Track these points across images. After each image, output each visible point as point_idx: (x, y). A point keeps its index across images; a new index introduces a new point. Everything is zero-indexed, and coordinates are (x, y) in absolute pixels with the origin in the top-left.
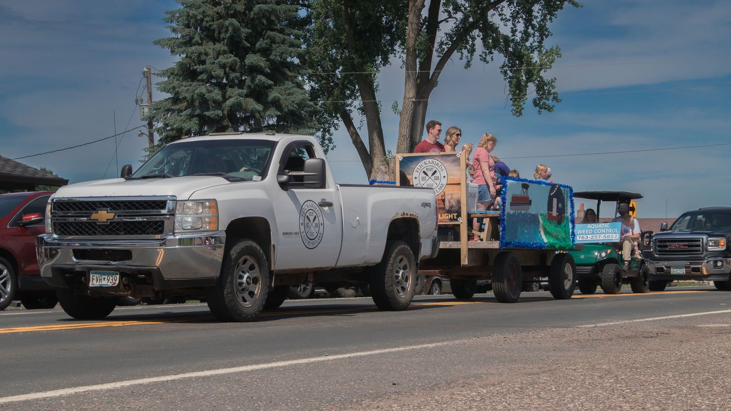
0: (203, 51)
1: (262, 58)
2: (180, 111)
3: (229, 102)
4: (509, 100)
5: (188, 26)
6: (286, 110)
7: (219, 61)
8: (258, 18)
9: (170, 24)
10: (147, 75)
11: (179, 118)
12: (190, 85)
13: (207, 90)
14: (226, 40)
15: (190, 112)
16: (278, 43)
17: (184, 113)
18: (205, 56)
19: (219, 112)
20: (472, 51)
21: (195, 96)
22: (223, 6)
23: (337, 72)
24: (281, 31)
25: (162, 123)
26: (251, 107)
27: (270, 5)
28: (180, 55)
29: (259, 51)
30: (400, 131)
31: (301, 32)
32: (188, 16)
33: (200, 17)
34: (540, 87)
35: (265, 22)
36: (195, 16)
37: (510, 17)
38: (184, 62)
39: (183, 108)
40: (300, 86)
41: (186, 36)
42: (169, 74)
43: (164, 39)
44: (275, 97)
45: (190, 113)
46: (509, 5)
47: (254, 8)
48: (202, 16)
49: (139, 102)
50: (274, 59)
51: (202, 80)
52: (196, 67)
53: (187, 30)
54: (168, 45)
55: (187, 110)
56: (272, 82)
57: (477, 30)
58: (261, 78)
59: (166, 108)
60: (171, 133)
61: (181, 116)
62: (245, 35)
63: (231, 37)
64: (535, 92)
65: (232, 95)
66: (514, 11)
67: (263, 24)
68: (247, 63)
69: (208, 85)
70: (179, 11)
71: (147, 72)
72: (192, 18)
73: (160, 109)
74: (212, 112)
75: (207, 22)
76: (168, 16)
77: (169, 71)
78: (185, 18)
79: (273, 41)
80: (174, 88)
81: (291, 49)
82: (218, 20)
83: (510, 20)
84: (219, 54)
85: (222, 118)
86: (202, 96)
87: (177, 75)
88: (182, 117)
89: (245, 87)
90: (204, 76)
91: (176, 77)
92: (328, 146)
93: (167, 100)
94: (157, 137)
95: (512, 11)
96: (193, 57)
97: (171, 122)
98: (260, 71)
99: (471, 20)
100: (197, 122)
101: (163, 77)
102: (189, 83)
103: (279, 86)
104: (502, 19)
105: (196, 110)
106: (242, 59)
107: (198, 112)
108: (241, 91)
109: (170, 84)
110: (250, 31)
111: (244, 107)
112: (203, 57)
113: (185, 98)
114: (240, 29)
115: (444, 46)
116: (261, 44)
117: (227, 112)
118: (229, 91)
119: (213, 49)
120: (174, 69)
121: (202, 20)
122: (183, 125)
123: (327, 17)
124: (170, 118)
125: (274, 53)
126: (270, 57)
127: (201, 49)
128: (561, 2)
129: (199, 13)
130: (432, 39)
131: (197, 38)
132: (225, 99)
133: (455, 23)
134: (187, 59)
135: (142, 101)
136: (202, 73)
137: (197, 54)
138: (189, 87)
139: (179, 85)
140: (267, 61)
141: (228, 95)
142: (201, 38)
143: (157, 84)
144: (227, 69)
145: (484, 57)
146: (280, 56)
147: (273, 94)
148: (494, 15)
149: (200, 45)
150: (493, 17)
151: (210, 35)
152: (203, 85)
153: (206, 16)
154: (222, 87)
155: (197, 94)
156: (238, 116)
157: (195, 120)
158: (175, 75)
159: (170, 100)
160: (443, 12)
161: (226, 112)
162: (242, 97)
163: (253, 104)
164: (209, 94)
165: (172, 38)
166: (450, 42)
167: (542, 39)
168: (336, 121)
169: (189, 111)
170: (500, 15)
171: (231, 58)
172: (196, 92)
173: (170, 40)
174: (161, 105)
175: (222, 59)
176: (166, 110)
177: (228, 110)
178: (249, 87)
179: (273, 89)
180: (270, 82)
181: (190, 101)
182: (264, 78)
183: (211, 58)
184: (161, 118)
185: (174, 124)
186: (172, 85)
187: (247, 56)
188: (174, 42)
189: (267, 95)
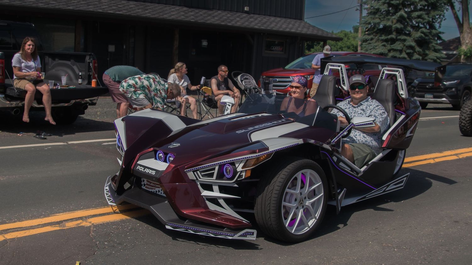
6: (430, 2)
25: (369, 6)
60: (373, 10)
74: (395, 2)
85: (398, 5)
88: (380, 3)
92: (442, 19)
122: (380, 7)
157: (386, 5)
168: (447, 7)
184: (368, 3)
185: (375, 7)
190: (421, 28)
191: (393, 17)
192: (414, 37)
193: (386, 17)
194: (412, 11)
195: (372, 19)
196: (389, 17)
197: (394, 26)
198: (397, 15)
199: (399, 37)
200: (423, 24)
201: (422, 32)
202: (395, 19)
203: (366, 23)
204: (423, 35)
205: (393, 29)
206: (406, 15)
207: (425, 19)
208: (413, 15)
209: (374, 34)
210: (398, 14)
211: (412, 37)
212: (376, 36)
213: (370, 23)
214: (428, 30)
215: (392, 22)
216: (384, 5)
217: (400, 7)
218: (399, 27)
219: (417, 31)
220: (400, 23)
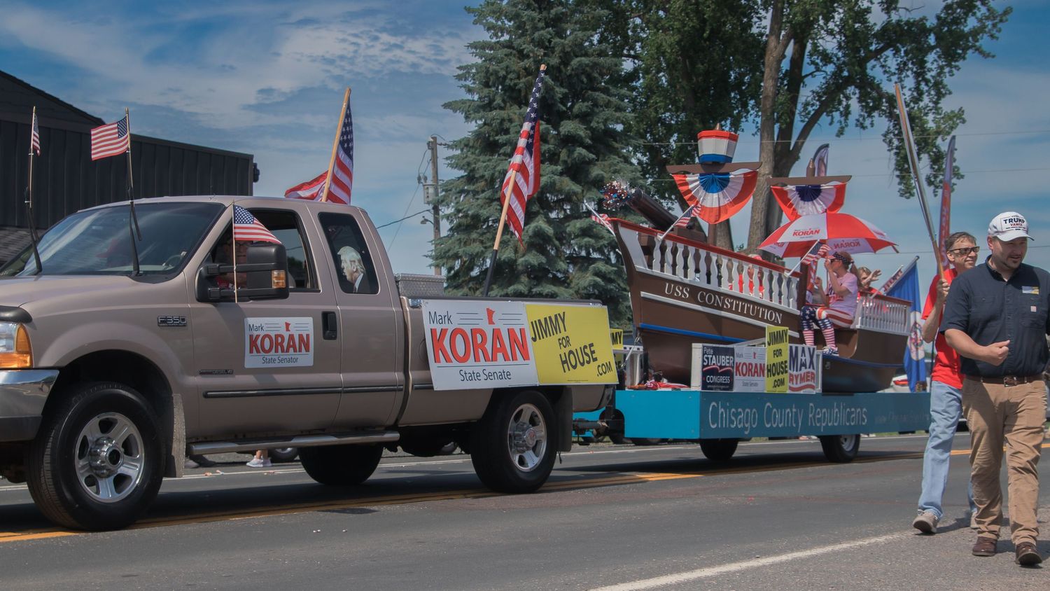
0: (505, 116)
1: (581, 126)
2: (475, 193)
4: (895, 177)
5: (487, 85)
8: (577, 75)
9: (463, 83)
10: (433, 146)
12: (489, 160)
15: (490, 194)
16: (602, 106)
17: (483, 195)
18: (509, 124)
20: (846, 113)
21: (496, 174)
22: (532, 59)
23: (671, 141)
24: (605, 91)
25: (453, 209)
26: (567, 188)
27: (591, 59)
28: (476, 122)
29: (577, 116)
30: (752, 217)
31: (624, 91)
32: (487, 71)
33: (502, 73)
34: (937, 159)
35: (585, 80)
36: (496, 72)
37: (896, 69)
38: (482, 130)
39: (479, 189)
40: (626, 160)
41: (485, 98)
42: (462, 146)
43: (456, 102)
44: (598, 175)
46: (894, 54)
47: (572, 63)
48: (504, 73)
49: (422, 181)
50: (596, 127)
51: (505, 154)
52: (497, 138)
53: (486, 91)
54: (462, 109)
55: (485, 192)
56: (594, 156)
57: (853, 87)
58: (580, 151)
59: (458, 189)
60: (464, 221)
61: (478, 199)
62: (560, 96)
63: (542, 101)
64: (929, 166)
65: (543, 173)
66: (901, 61)
67: (582, 82)
68: (562, 133)
70: (475, 65)
71: (432, 142)
72: (492, 74)
73: (450, 190)
75: (511, 79)
76: (461, 72)
77: (463, 142)
78: (483, 74)
79: (596, 104)
80: (469, 164)
81: (618, 114)
82: (526, 77)
83: (895, 74)
87: (472, 147)
88: (479, 201)
89: (560, 162)
90: (507, 149)
91: (472, 150)
93: (459, 178)
94: (445, 226)
95: (899, 62)
96: (493, 125)
97: (465, 207)
98: (580, 142)
99: (846, 74)
101: (454, 150)
102: (487, 158)
103: (602, 161)
104: (885, 72)
106: (556, 126)
108: (554, 167)
109: (464, 159)
110: (565, 90)
111: (557, 188)
112: (506, 125)
113: (483, 177)
114: (553, 89)
115: (810, 108)
116: (581, 106)
117: (537, 194)
119: (519, 115)
120: (468, 140)
121: (505, 78)
122: (481, 211)
123: (658, 72)
124: (464, 202)
125: (596, 119)
126: (592, 125)
127: (503, 114)
128: (963, 50)
129: (502, 69)
130: (794, 100)
131: (498, 101)
133: (824, 78)
134: (486, 127)
135: (426, 179)
136: (505, 144)
137: (499, 121)
138: (488, 163)
140: (587, 129)
142: (504, 101)
143: (447, 159)
145: (862, 122)
146: (603, 122)
147: (596, 171)
148: (874, 67)
149: (502, 108)
150: (874, 70)
151: (517, 97)
152: (506, 160)
153: (511, 72)
155: (500, 172)
156: (549, 199)
157: (496, 205)
158: (470, 147)
159: (464, 180)
160: (808, 63)
162: (557, 175)
163: (569, 185)
165: (466, 100)
166: (818, 103)
167: (939, 98)
169: (488, 194)
170: (883, 66)
172: (498, 168)
173: (463, 102)
174: (452, 186)
176: (459, 192)
177: (539, 192)
178: (565, 162)
179: (595, 165)
180: (592, 156)
181: (489, 180)
182: (584, 150)
183: (516, 126)
184: (451, 202)
185: (468, 210)
186: (466, 160)
187: (562, 123)
188: (470, 106)
189: (587, 173)
190: (595, 260)
192: (576, 288)
194: (568, 218)
195: (462, 244)
197: (520, 260)
198: (527, 232)
199: (534, 290)
200: (600, 250)
201: (598, 273)
203: (447, 255)
204: (598, 280)
205: (520, 268)
206: (549, 230)
207: (602, 238)
208: (568, 229)
209: (471, 285)
210: (530, 228)
211: (571, 288)
212: (477, 289)
213: (456, 256)
214: (612, 265)
215: (516, 251)
216: (490, 206)
217: (536, 208)
218: (536, 263)
219: (583, 269)
220: (538, 252)
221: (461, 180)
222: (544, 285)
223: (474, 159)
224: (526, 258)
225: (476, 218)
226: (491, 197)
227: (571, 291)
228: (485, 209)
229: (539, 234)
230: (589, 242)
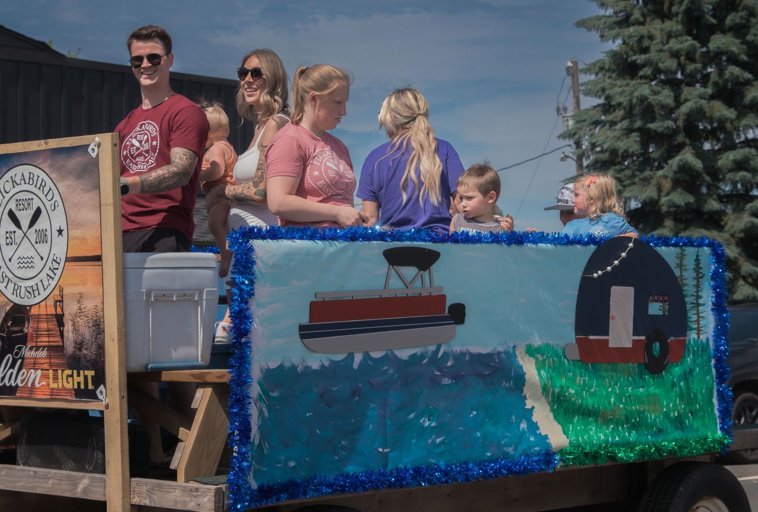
0: (646, 33)
1: (735, 40)
2: (613, 123)
3: (685, 108)
7: (669, 48)
10: (572, 72)
11: (610, 134)
12: (628, 84)
13: (652, 91)
14: (680, 16)
15: (627, 124)
17: (618, 126)
18: (649, 41)
19: (670, 123)
21: (634, 100)
25: (587, 143)
26: (719, 114)
28: (614, 41)
29: (730, 29)
38: (620, 50)
39: (618, 119)
41: (621, 11)
42: (597, 69)
43: (590, 19)
44: (755, 97)
45: (628, 126)
49: (562, 112)
50: (753, 41)
51: (645, 77)
52: (634, 58)
53: (623, 4)
54: (596, 27)
55: (623, 122)
56: (751, 76)
58: (734, 70)
59: (594, 120)
60: (602, 156)
61: (615, 130)
62: (710, 7)
63: (688, 11)
65: (689, 97)
68: (711, 49)
69: (653, 83)
71: (571, 67)
73: (585, 121)
74: (660, 124)
77: (597, 65)
79: (752, 14)
80: (603, 90)
84: (670, 36)
85: (675, 132)
86: (643, 99)
87: (608, 70)
88: (616, 133)
89: (709, 85)
90: (648, 71)
91: (607, 74)
93: (595, 107)
96: (631, 43)
97: (600, 140)
98: (733, 60)
100: (638, 139)
101: (588, 75)
102: (625, 82)
105: (636, 121)
106: (704, 42)
107: (638, 124)
108: (702, 90)
109: (598, 84)
111: (708, 114)
112: (646, 43)
113: (620, 104)
116: (732, 19)
117: (683, 122)
118: (686, 91)
119: (661, 30)
120: (603, 61)
122: (616, 144)
124: (599, 135)
125: (753, 31)
126: (748, 38)
127: (643, 30)
131: (637, 15)
132: (678, 102)
134: (624, 46)
135: (565, 109)
136: (644, 66)
137: (636, 39)
138: (625, 88)
139: (610, 86)
140: (742, 43)
141: (683, 97)
142: (643, 15)
143: (584, 85)
144: (682, 58)
147: (753, 93)
149: (642, 24)
151: (658, 10)
152: (645, 83)
154: (674, 85)
155: (637, 97)
156: (701, 127)
157: (635, 136)
158: (606, 71)
159: (600, 108)
161: (680, 123)
162: (705, 99)
163: (720, 110)
164: (655, 97)
171: (688, 42)
172: (636, 94)
173: (599, 18)
174: (586, 116)
175: (674, 44)
176: (594, 123)
177: (684, 121)
178: (716, 84)
179: (752, 86)
180: (748, 75)
181: (628, 108)
182: (737, 69)
183: (657, 43)
184: (585, 135)
185: (603, 143)
186: (601, 85)
187: (712, 38)
188: (605, 23)
189: (742, 95)
191: (660, 173)
192: (732, 231)
193: (637, 173)
194: (721, 149)
196: (647, 173)
197: (664, 200)
198: (671, 166)
202: (666, 177)
205: (664, 209)
206: (698, 164)
208: (720, 163)
210: (674, 162)
211: (725, 232)
215: (659, 189)
216: (628, 137)
217: (681, 138)
218: (682, 203)
219: (739, 210)
220: (684, 189)
221: (597, 109)
222: (692, 229)
223: (610, 84)
224: (671, 197)
225: (614, 152)
226: (630, 127)
227: (726, 235)
228: (622, 141)
229: (684, 168)
230: (744, 176)
